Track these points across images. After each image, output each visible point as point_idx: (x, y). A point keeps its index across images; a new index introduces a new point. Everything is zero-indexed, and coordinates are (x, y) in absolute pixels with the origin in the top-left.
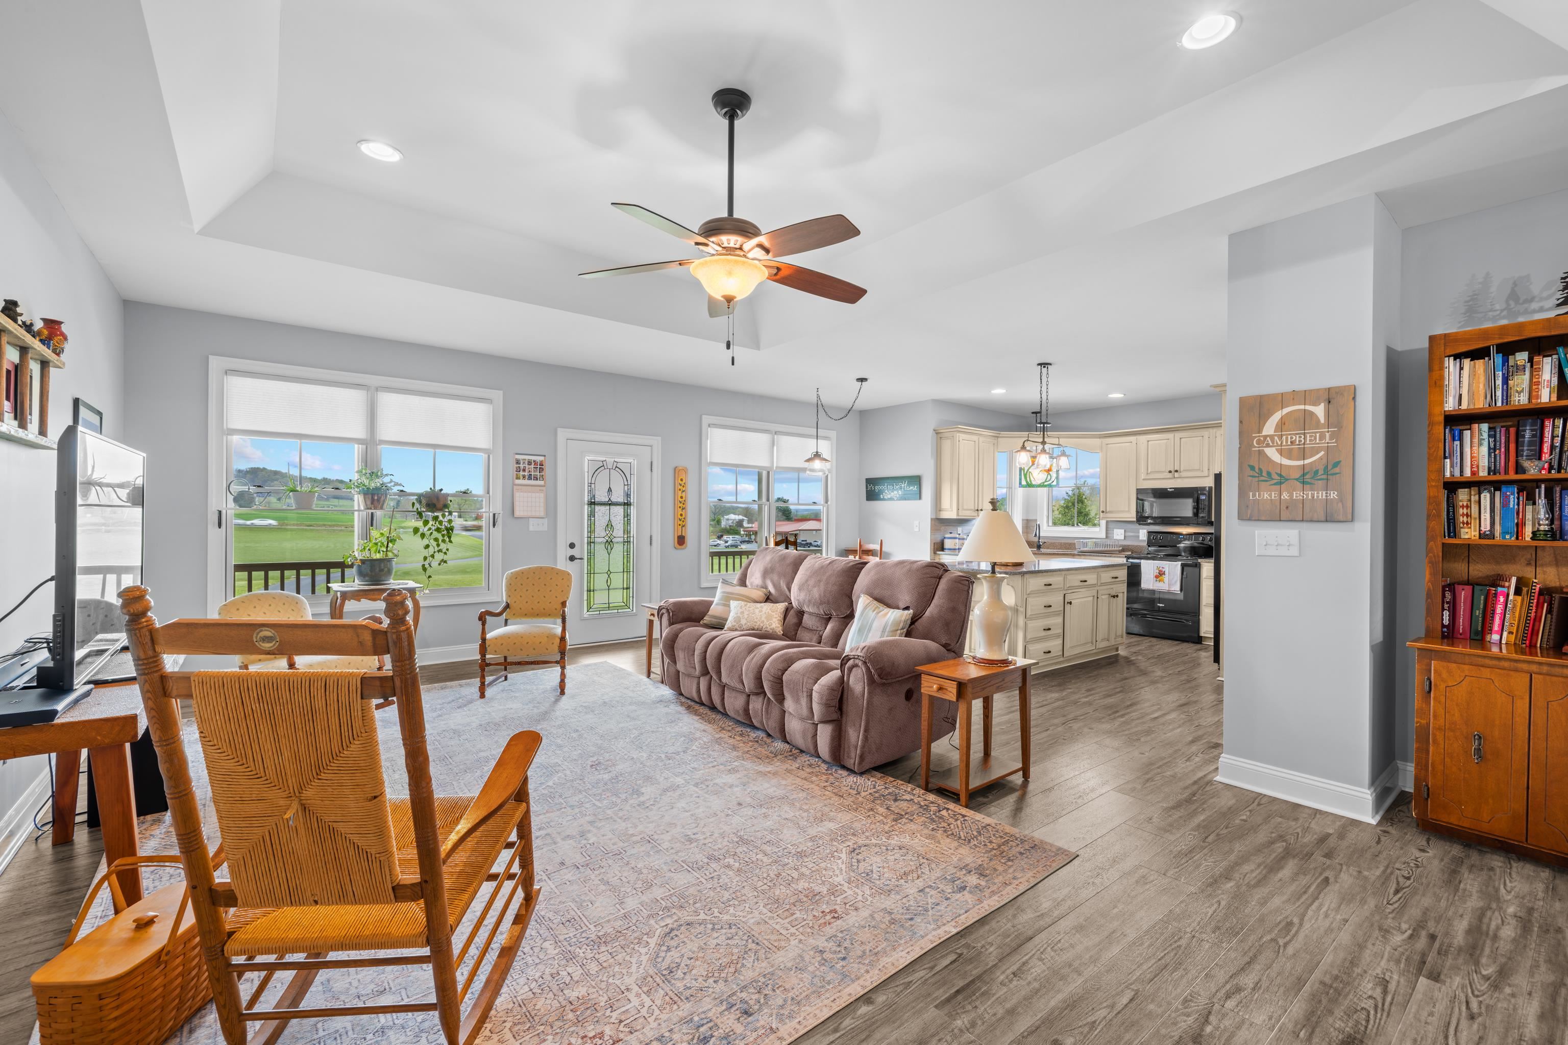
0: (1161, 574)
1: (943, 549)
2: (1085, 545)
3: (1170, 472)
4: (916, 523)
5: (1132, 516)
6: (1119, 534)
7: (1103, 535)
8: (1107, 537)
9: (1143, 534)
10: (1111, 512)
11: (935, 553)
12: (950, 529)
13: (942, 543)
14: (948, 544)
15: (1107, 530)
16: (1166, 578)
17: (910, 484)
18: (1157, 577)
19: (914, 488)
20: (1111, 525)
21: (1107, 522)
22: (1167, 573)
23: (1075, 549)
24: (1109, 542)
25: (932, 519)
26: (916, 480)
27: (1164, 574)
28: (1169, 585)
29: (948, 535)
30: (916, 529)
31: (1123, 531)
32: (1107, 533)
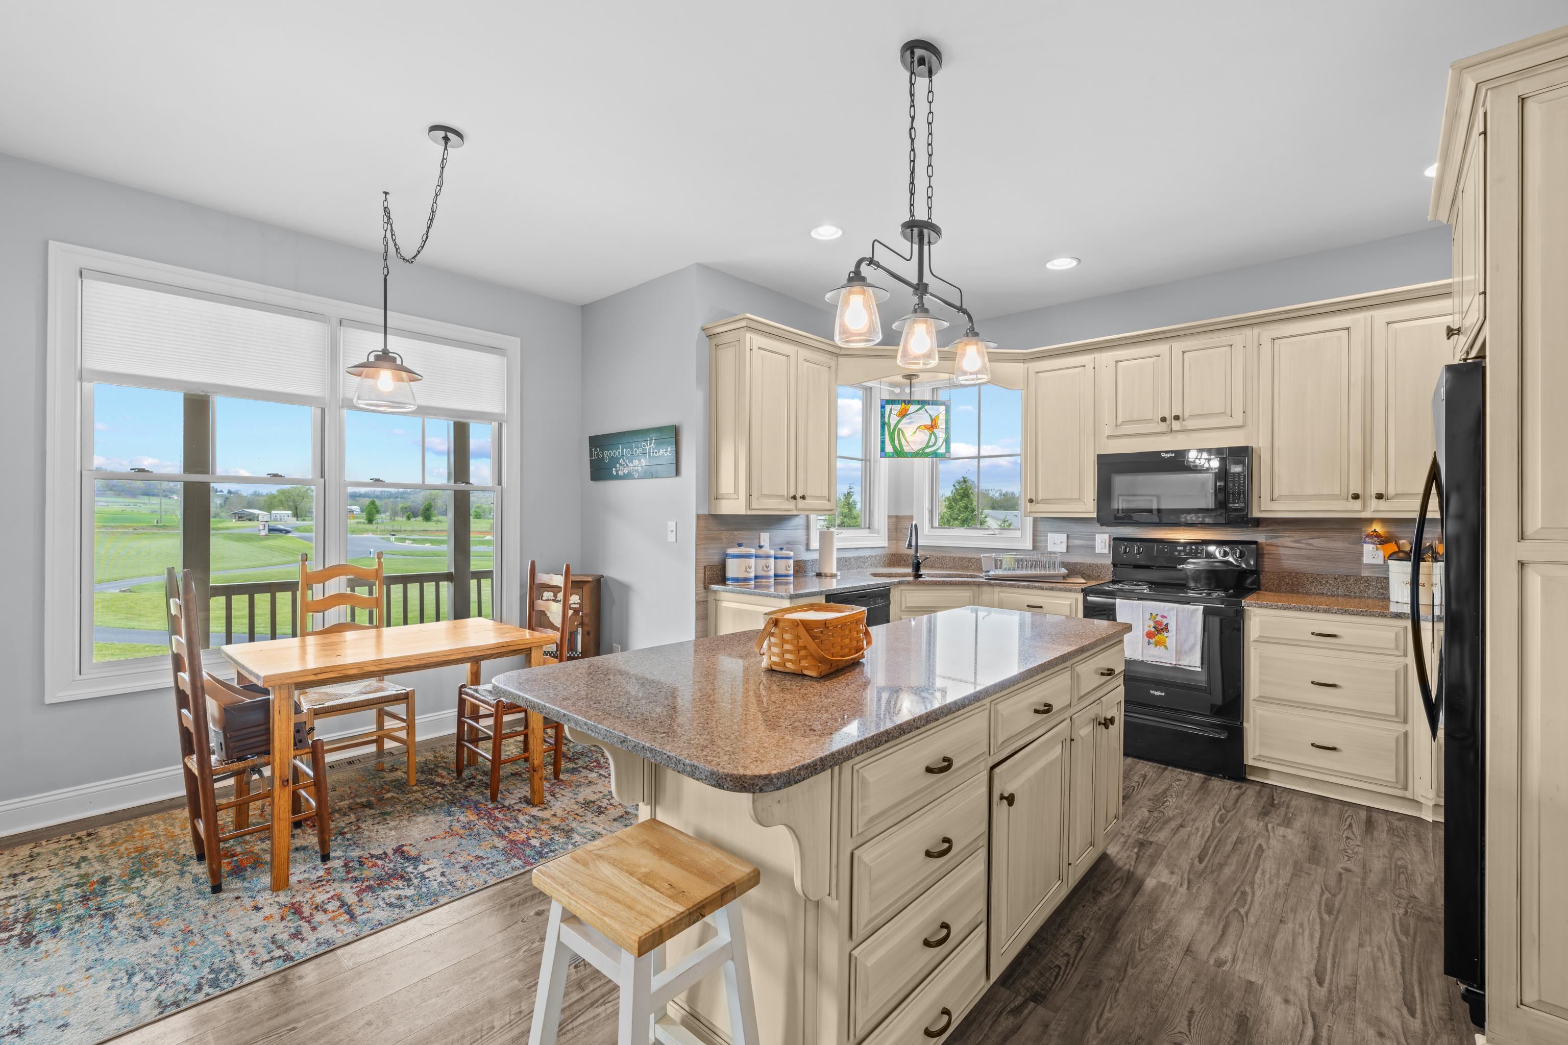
0: (1160, 629)
1: (723, 579)
2: (998, 564)
3: (1164, 419)
4: (672, 525)
5: (1088, 507)
6: (1056, 542)
7: (1028, 545)
8: (1035, 548)
9: (1102, 542)
10: (1046, 501)
11: (706, 588)
12: (740, 535)
13: (723, 567)
14: (734, 568)
15: (1035, 536)
16: (1171, 638)
17: (660, 443)
18: (1150, 635)
19: (667, 452)
20: (1042, 527)
21: (1035, 520)
22: (1172, 627)
23: (980, 569)
24: (1037, 557)
25: (698, 517)
26: (673, 434)
27: (1166, 628)
28: (1179, 653)
29: (731, 551)
30: (671, 538)
31: (1065, 536)
32: (1035, 541)
